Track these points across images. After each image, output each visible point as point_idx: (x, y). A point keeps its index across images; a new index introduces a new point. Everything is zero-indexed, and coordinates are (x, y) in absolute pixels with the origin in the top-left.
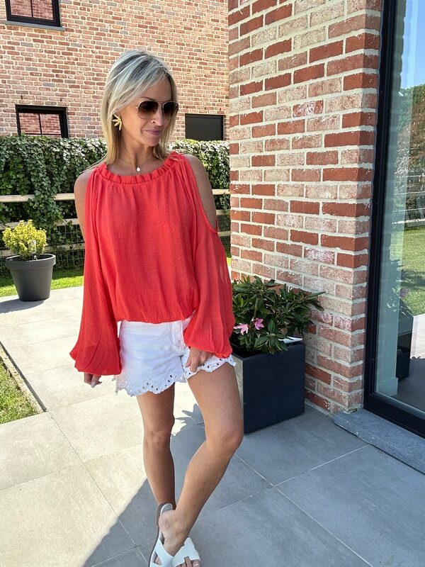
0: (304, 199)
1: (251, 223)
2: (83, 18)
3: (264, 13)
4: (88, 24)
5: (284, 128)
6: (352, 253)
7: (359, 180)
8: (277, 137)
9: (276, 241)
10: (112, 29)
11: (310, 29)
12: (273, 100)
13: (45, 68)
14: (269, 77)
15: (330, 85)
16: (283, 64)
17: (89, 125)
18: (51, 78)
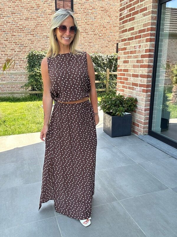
0: (135, 73)
1: (122, 81)
3: (128, 18)
5: (132, 52)
6: (146, 89)
7: (148, 68)
8: (130, 55)
9: (128, 86)
10: (92, 12)
11: (139, 24)
12: (129, 44)
14: (128, 37)
15: (143, 41)
16: (132, 34)
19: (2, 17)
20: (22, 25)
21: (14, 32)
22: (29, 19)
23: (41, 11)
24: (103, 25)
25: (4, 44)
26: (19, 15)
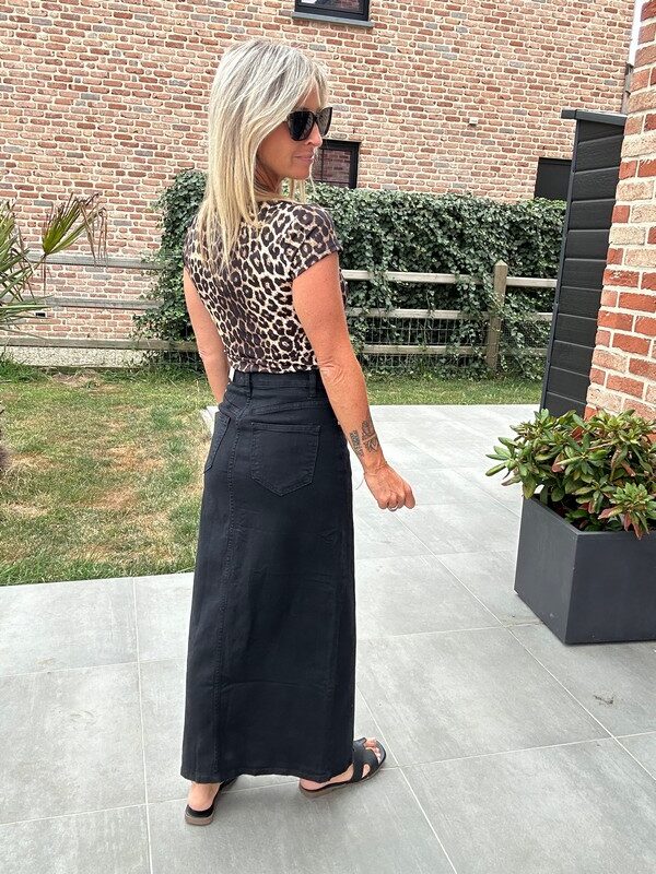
1: (633, 334)
2: (403, 8)
4: (410, 16)
10: (444, 24)
13: (338, 83)
17: (389, 170)
18: (345, 99)
19: (75, 29)
20: (156, 67)
21: (121, 93)
22: (185, 43)
23: (234, 12)
24: (487, 78)
25: (81, 141)
26: (145, 23)
